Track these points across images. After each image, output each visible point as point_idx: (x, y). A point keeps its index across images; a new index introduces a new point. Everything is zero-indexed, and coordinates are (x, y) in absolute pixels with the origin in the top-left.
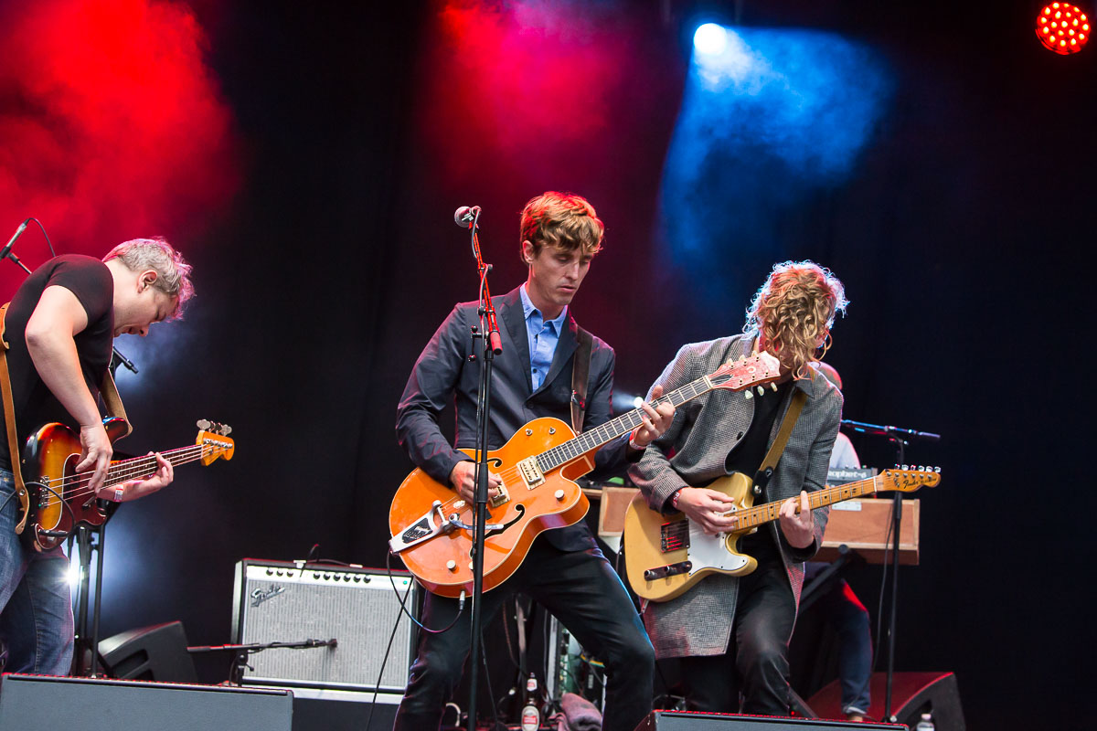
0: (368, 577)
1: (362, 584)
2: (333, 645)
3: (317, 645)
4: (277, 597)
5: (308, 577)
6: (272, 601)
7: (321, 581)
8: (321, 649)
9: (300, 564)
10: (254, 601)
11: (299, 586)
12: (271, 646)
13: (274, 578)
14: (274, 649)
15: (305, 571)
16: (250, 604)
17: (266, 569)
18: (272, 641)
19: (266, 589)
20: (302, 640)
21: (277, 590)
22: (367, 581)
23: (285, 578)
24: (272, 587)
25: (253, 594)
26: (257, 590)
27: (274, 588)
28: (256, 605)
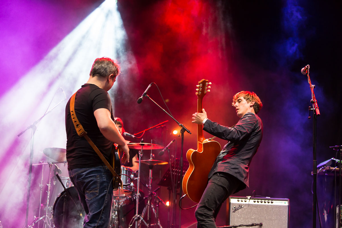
0: (273, 201)
1: (270, 204)
2: (261, 225)
3: (256, 225)
4: (241, 209)
5: (252, 202)
6: (240, 210)
7: (256, 203)
8: (257, 227)
9: (249, 197)
10: (233, 210)
11: (249, 205)
12: (240, 226)
13: (240, 202)
14: (241, 227)
15: (250, 200)
16: (232, 212)
17: (237, 199)
18: (240, 224)
19: (237, 206)
20: (250, 223)
21: (241, 207)
22: (272, 203)
23: (244, 203)
24: (239, 206)
25: (233, 208)
26: (234, 207)
27: (240, 206)
28: (234, 212)
